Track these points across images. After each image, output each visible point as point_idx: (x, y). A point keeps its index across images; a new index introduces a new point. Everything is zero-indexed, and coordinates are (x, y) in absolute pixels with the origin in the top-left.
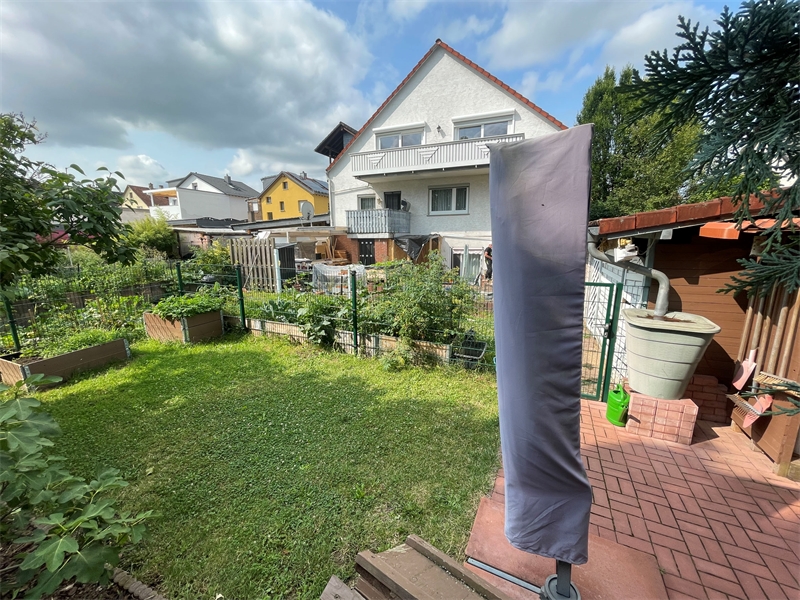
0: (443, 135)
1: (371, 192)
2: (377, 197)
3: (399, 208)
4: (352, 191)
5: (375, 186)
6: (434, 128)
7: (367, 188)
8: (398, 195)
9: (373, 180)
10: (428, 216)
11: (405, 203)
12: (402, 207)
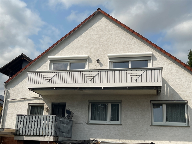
0: (101, 65)
1: (41, 101)
2: (46, 106)
3: (63, 116)
4: (24, 100)
5: (44, 97)
6: (94, 60)
7: (38, 98)
8: (63, 106)
9: (44, 93)
10: (88, 124)
11: (69, 112)
12: (66, 115)
